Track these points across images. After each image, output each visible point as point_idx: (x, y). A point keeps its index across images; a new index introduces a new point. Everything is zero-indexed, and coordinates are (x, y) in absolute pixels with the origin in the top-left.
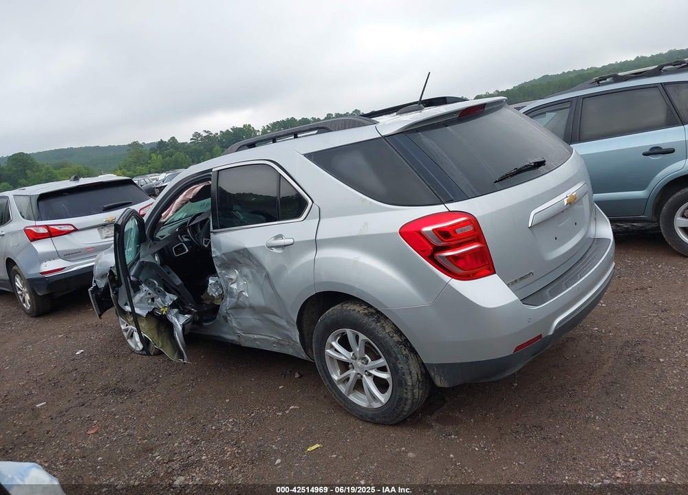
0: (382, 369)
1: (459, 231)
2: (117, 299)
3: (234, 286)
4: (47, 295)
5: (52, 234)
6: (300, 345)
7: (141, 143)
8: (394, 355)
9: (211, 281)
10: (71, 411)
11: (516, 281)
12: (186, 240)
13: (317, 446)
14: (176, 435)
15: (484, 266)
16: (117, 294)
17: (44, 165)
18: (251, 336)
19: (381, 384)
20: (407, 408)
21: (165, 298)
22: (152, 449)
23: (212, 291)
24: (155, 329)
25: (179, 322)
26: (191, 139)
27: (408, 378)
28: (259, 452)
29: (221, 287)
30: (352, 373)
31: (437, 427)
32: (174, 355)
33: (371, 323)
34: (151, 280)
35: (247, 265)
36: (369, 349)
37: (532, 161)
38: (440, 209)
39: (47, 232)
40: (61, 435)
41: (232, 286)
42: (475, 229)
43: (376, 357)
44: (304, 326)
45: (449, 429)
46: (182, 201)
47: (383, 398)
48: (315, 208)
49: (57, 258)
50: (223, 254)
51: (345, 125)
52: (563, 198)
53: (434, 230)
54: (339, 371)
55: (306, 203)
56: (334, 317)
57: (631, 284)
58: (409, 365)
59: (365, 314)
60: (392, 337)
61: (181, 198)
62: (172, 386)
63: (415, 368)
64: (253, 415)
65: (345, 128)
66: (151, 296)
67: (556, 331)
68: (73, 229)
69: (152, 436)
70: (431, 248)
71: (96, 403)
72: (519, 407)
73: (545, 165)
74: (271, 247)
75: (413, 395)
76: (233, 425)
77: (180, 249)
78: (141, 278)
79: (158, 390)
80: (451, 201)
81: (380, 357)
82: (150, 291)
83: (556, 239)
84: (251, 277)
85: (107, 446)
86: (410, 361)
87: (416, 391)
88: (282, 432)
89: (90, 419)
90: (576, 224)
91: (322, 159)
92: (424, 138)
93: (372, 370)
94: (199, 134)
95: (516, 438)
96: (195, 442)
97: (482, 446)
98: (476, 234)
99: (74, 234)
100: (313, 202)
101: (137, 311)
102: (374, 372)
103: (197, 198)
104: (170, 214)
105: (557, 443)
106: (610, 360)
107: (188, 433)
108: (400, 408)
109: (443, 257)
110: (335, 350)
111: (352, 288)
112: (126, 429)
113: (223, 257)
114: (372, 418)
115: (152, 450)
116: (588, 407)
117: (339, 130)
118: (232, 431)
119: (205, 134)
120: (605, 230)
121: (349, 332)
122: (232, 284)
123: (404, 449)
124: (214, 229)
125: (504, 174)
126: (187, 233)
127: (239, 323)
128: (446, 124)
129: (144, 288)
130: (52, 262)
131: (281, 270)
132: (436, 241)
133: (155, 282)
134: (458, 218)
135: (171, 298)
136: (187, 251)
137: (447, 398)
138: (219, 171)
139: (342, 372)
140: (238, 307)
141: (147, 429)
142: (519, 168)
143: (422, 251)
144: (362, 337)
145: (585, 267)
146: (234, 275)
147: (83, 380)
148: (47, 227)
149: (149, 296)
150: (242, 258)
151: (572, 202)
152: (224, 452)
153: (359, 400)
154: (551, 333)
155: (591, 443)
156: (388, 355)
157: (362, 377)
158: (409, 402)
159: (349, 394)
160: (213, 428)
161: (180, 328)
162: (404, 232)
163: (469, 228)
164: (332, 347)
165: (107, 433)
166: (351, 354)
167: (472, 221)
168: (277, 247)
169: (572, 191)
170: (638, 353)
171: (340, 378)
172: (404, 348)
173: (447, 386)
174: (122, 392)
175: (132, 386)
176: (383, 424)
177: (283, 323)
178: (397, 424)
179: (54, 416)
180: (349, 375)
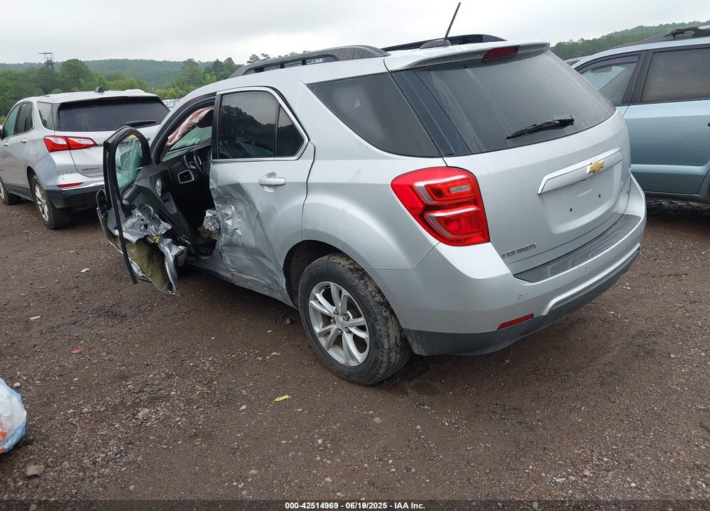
0: (362, 328)
1: (454, 190)
2: (106, 222)
3: (229, 222)
4: (63, 208)
5: (71, 146)
6: (286, 291)
7: (196, 61)
8: (374, 316)
9: (208, 214)
10: (62, 328)
11: (513, 253)
12: (193, 167)
13: (286, 397)
14: (154, 366)
15: (478, 232)
16: (106, 216)
17: (97, 75)
18: (244, 276)
19: (359, 343)
20: (382, 371)
21: (159, 226)
22: (128, 377)
23: (208, 225)
24: (146, 257)
25: (171, 252)
26: (248, 62)
27: (386, 340)
28: (228, 396)
29: (218, 221)
30: (333, 327)
31: (412, 393)
32: (163, 287)
33: (354, 279)
34: (146, 205)
35: (242, 202)
36: (351, 306)
37: (557, 118)
38: (437, 162)
39: (65, 143)
40: (47, 350)
41: (227, 222)
42: (472, 190)
43: (357, 315)
44: (293, 273)
45: (425, 398)
46: (188, 125)
47: (360, 357)
48: (310, 149)
49: (74, 172)
50: (219, 187)
51: (354, 54)
52: (586, 166)
53: (427, 186)
54: (321, 324)
55: (302, 140)
56: (320, 268)
57: (666, 269)
58: (387, 328)
59: (350, 269)
60: (374, 297)
61: (187, 121)
62: (164, 316)
63: (393, 333)
64: (234, 356)
65: (353, 59)
66: (144, 222)
67: (551, 312)
68: (92, 143)
69: (131, 364)
70: (421, 206)
71: (89, 323)
72: (504, 386)
73: (573, 124)
74: (263, 185)
75: (389, 358)
76: (211, 364)
77: (187, 176)
78: (136, 203)
79: (149, 318)
80: (451, 155)
81: (361, 316)
82: (143, 217)
83: (571, 210)
84: (244, 214)
85: (87, 367)
86: (390, 324)
87: (393, 355)
88: (256, 377)
89: (78, 339)
90: (600, 196)
91: (324, 91)
92: (436, 79)
93: (352, 328)
94: (257, 57)
95: (491, 418)
96: (169, 376)
97: (453, 421)
98: (475, 197)
99: (93, 149)
100: (309, 140)
101: (126, 235)
102: (353, 330)
103: (202, 123)
104: (177, 138)
105: (532, 430)
106: (617, 348)
107: (166, 366)
108: (375, 370)
109: (433, 217)
110: (319, 303)
111: (338, 240)
112: (108, 354)
113: (219, 190)
114: (348, 376)
115: (126, 378)
116: (577, 396)
117: (347, 60)
118: (208, 370)
119: (262, 58)
120: (638, 207)
121: (333, 286)
122: (227, 219)
123: (371, 412)
124: (213, 158)
125: (519, 130)
126: (193, 160)
127: (232, 262)
128: (465, 65)
129: (138, 213)
130: (69, 175)
131: (271, 211)
132: (427, 199)
133: (151, 208)
134: (454, 175)
135: (165, 226)
136: (193, 179)
137: (431, 366)
138: (222, 95)
139: (325, 325)
140: (231, 245)
141: (128, 356)
142: (539, 124)
143: (412, 208)
144: (345, 292)
145: (600, 246)
146: (230, 210)
147: (82, 299)
148: (66, 138)
149: (141, 222)
150: (236, 192)
151: (597, 172)
152: (194, 390)
153: (337, 355)
154: (545, 313)
155: (568, 434)
156: (368, 315)
157: (342, 332)
158: (385, 365)
159: (328, 349)
160: (191, 364)
161: (172, 259)
162: (396, 185)
163: (466, 188)
164: (316, 299)
165: (90, 354)
166: (334, 308)
167: (472, 180)
168: (270, 186)
169: (599, 158)
170: (649, 345)
171: (321, 331)
172: (385, 309)
173: (424, 354)
174: (115, 315)
175: (125, 311)
176: (359, 384)
177: (272, 267)
178: (372, 386)
179: (44, 331)
180: (330, 329)
